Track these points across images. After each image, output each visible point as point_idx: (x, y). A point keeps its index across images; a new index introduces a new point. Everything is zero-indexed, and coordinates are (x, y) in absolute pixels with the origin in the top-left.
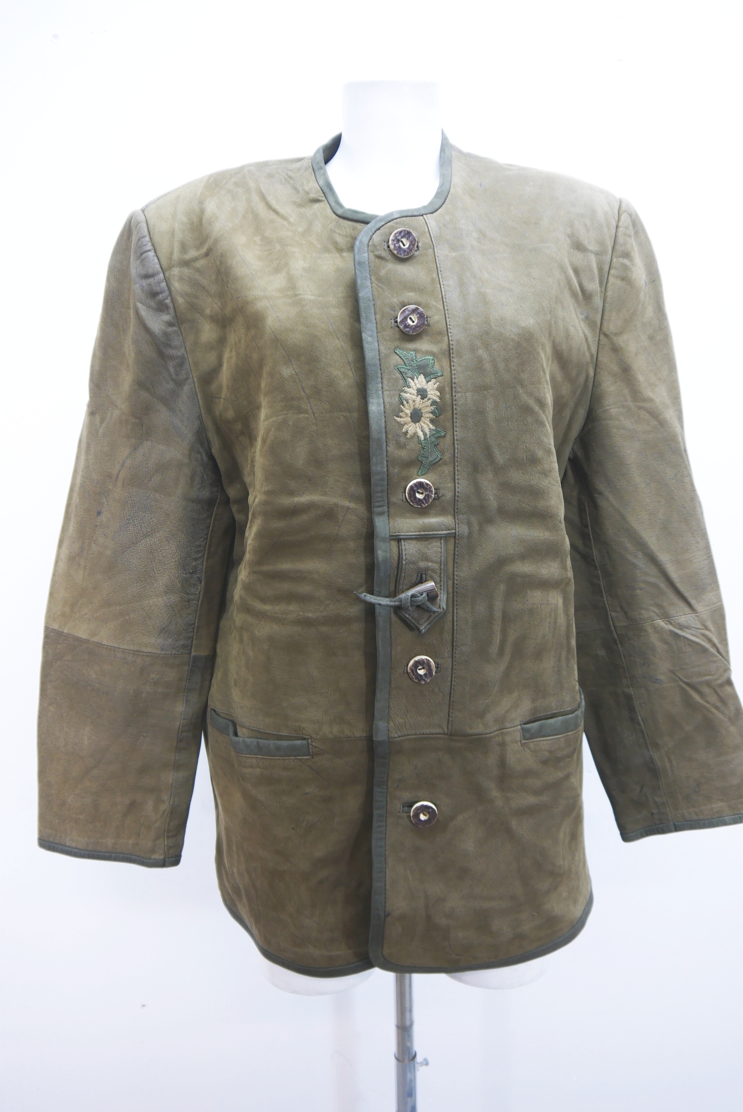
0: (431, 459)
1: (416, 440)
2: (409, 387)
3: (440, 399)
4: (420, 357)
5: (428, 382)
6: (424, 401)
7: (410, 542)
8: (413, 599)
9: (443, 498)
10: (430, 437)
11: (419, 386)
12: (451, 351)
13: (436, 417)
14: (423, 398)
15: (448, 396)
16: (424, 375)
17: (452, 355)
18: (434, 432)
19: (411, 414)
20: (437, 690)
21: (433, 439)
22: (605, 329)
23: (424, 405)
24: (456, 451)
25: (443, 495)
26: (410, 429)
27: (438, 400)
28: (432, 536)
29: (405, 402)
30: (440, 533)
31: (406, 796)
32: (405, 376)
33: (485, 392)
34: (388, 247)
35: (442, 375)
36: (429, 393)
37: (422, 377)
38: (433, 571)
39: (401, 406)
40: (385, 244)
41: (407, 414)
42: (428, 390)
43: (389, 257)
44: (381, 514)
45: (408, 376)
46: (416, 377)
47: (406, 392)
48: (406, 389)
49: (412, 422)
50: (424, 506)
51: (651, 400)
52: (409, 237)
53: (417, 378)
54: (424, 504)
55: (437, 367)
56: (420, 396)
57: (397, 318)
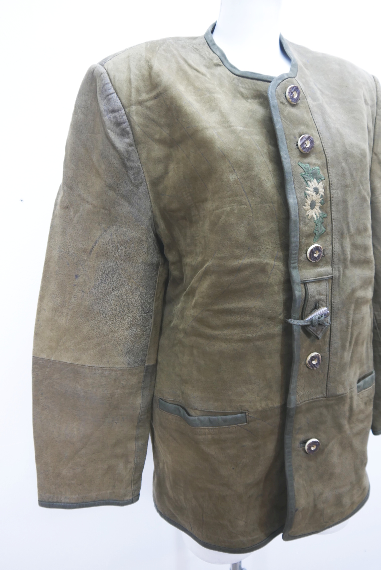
0: (320, 231)
1: (313, 220)
2: (309, 187)
3: (324, 194)
4: (312, 168)
5: (319, 183)
6: (317, 195)
7: (311, 284)
8: (319, 320)
9: (327, 255)
10: (319, 218)
11: (314, 186)
12: (328, 164)
13: (322, 205)
15: (328, 192)
16: (316, 179)
17: (328, 166)
18: (321, 215)
19: (310, 204)
20: (321, 372)
21: (321, 219)
24: (333, 226)
25: (327, 254)
26: (310, 213)
27: (323, 195)
28: (322, 279)
29: (308, 197)
30: (325, 277)
31: (301, 437)
32: (306, 180)
33: (346, 189)
34: (286, 96)
35: (325, 179)
36: (319, 190)
37: (315, 180)
38: (323, 301)
39: (306, 199)
40: (284, 94)
41: (308, 204)
42: (319, 189)
43: (287, 103)
44: (295, 268)
45: (308, 180)
47: (308, 190)
48: (307, 188)
49: (311, 209)
50: (318, 261)
52: (297, 90)
53: (313, 181)
54: (317, 260)
55: (321, 175)
56: (315, 192)
57: (297, 142)
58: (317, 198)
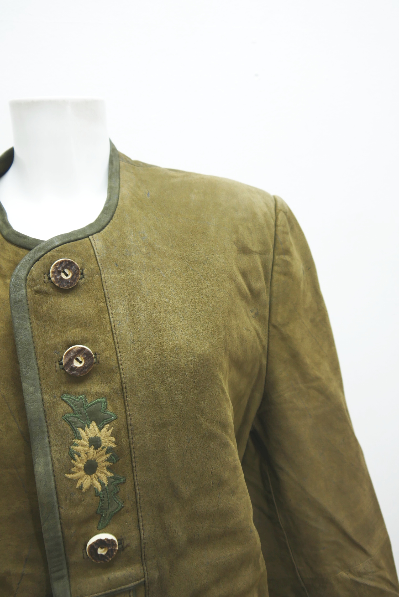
0: (111, 509)
1: (92, 493)
2: (80, 438)
3: (116, 443)
4: (90, 401)
5: (100, 429)
6: (98, 450)
9: (128, 548)
10: (108, 486)
11: (91, 436)
12: (125, 390)
13: (113, 463)
14: (96, 448)
15: (124, 440)
16: (96, 422)
17: (125, 394)
18: (113, 480)
19: (84, 467)
21: (112, 487)
22: (273, 322)
23: (98, 455)
24: (138, 496)
25: (128, 545)
26: (84, 483)
27: (114, 446)
28: (119, 592)
29: (76, 457)
30: (127, 586)
32: (74, 426)
33: (164, 429)
34: (49, 278)
35: (117, 418)
36: (103, 441)
37: (93, 425)
39: (73, 461)
40: (46, 275)
41: (80, 469)
42: (102, 438)
43: (51, 290)
44: (60, 578)
45: (78, 425)
46: (86, 426)
47: (77, 445)
48: (77, 441)
49: (86, 474)
50: (108, 561)
52: (72, 267)
53: (89, 427)
54: (108, 559)
55: (110, 410)
56: (92, 447)
57: (62, 360)
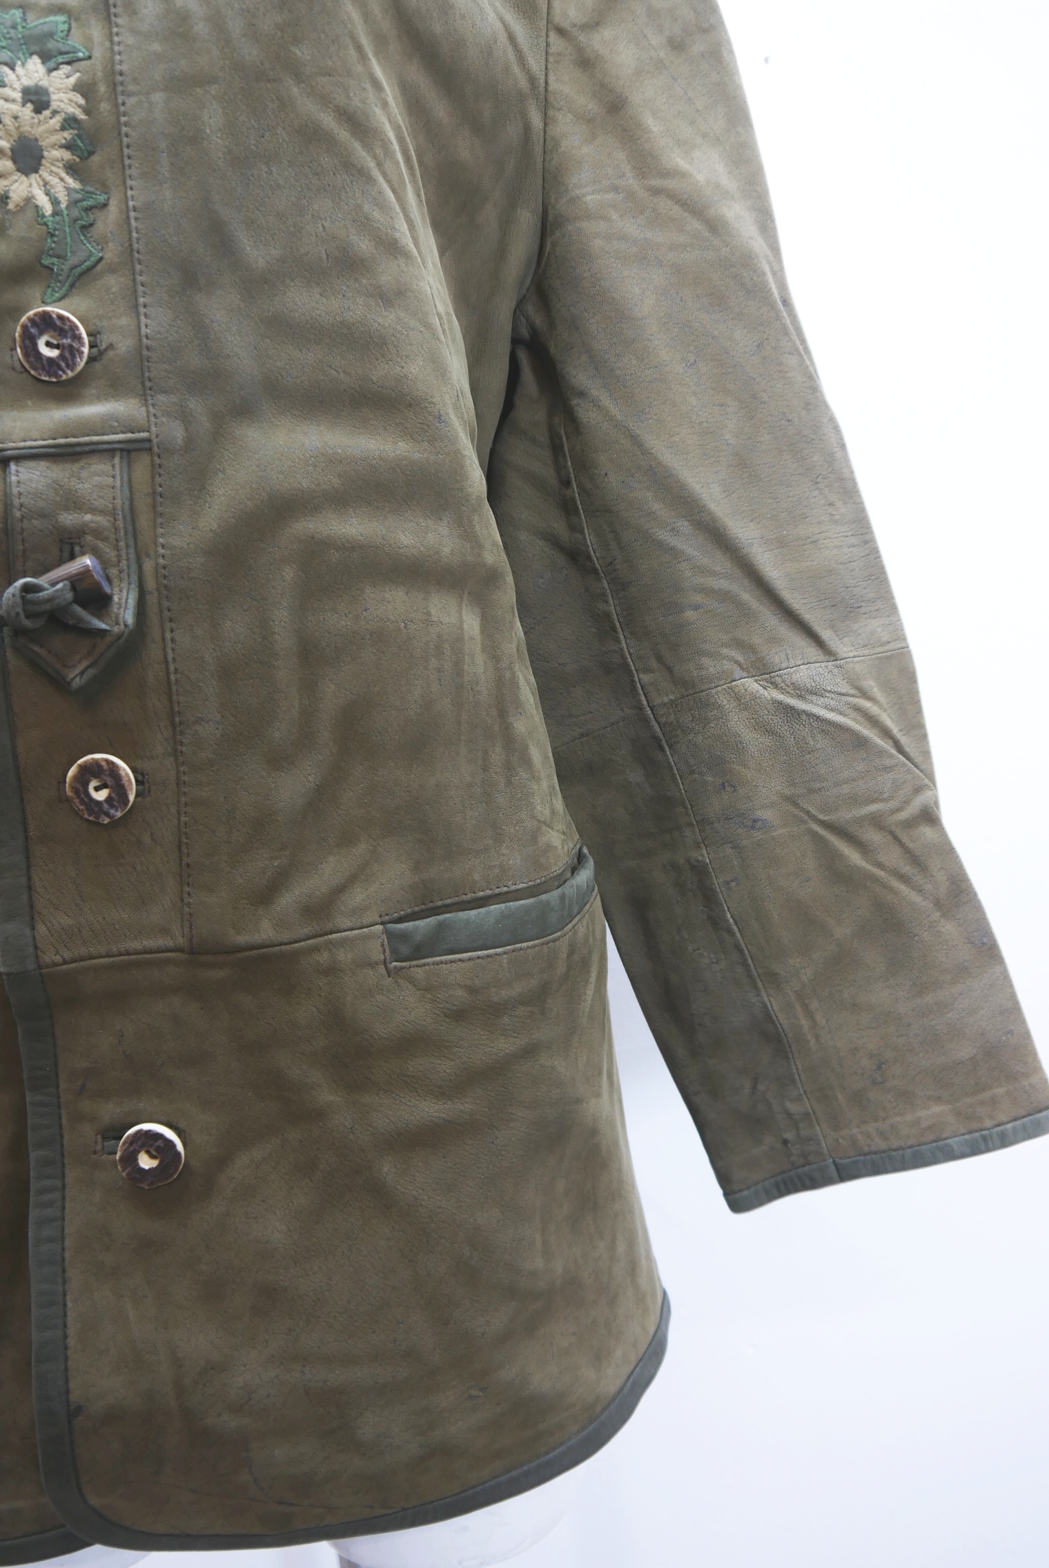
0: (73, 260)
1: (30, 214)
2: (3, 84)
3: (87, 111)
4: (33, 19)
5: (50, 71)
6: (41, 117)
7: (32, 464)
9: (111, 353)
10: (67, 207)
11: (27, 82)
13: (81, 158)
14: (38, 110)
15: (105, 105)
16: (41, 58)
17: (113, 10)
18: (79, 196)
19: (12, 150)
20: (147, 839)
21: (76, 212)
23: (42, 128)
24: (134, 235)
25: (111, 346)
26: (13, 188)
27: (82, 116)
28: (87, 448)
30: (106, 438)
33: (198, 90)
35: (90, 58)
36: (53, 97)
37: (36, 60)
38: (97, 533)
41: (2, 151)
42: (51, 90)
45: (1, 60)
46: (19, 63)
49: (18, 170)
50: (64, 377)
51: (683, 175)
53: (23, 64)
54: (63, 372)
55: (75, 41)
56: (29, 106)
58: (48, 131)
